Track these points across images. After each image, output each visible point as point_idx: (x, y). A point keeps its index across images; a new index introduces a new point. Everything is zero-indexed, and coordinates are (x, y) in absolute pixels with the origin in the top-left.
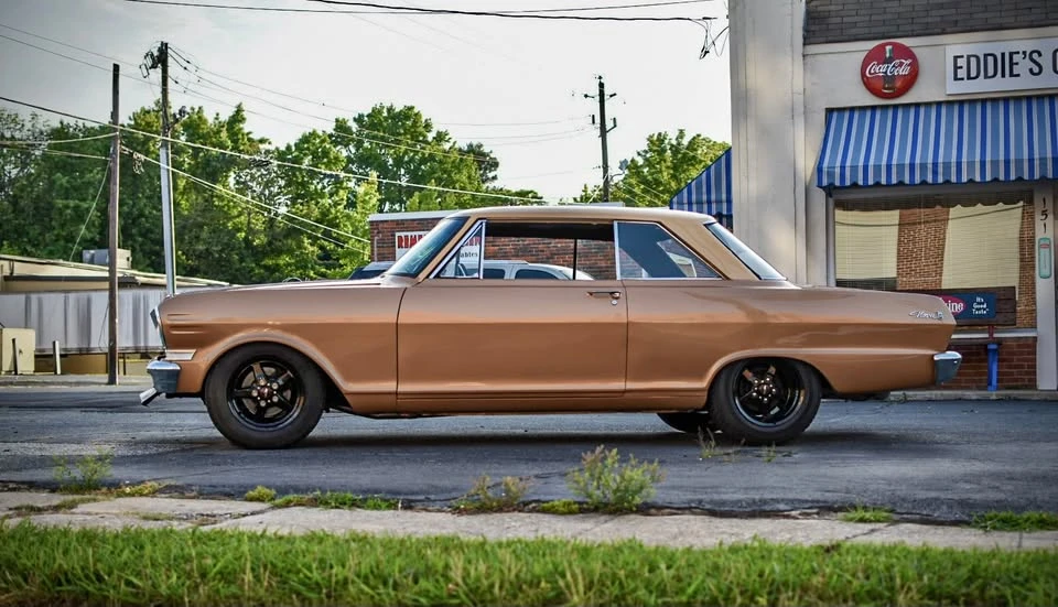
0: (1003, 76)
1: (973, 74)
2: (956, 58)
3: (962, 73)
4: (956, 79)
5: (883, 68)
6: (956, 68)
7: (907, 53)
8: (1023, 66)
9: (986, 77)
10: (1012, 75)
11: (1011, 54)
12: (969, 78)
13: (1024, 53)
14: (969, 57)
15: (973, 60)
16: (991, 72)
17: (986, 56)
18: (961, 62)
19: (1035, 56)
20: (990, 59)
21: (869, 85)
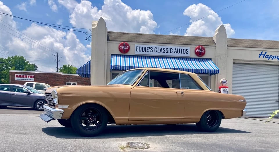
0: (146, 51)
1: (140, 51)
2: (137, 47)
3: (138, 50)
4: (137, 51)
5: (123, 47)
6: (137, 49)
7: (127, 45)
8: (149, 50)
9: (142, 51)
10: (147, 51)
11: (147, 47)
12: (139, 51)
13: (150, 47)
14: (139, 47)
15: (140, 48)
16: (143, 51)
17: (142, 47)
18: (138, 48)
19: (151, 48)
20: (143, 48)
21: (121, 50)
